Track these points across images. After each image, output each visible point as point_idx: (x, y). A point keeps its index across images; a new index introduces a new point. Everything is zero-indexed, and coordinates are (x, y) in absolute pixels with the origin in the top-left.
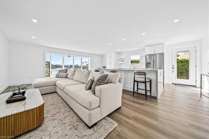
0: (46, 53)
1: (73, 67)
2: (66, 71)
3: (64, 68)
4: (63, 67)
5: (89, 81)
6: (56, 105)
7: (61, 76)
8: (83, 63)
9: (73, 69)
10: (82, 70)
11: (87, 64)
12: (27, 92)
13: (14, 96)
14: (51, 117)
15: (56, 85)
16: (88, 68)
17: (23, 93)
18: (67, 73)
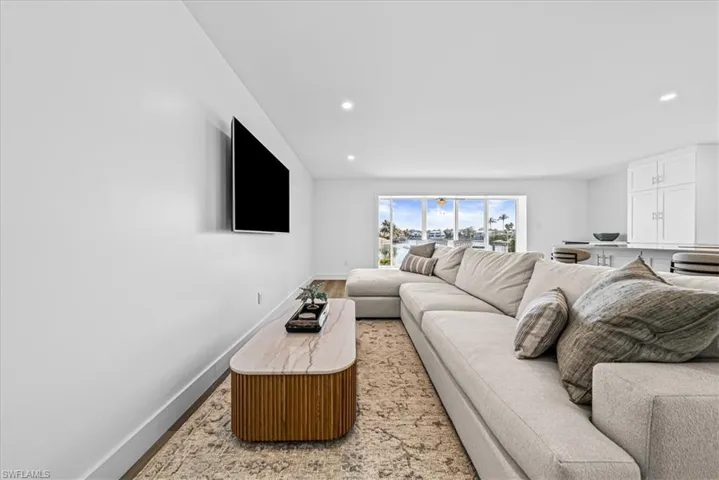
0: (380, 197)
1: (456, 238)
2: (429, 250)
3: (425, 240)
4: (425, 237)
5: (540, 316)
6: (395, 369)
7: (414, 266)
8: (491, 221)
9: (456, 243)
10: (489, 248)
11: (507, 226)
12: (327, 309)
13: (301, 316)
14: (376, 417)
15: (399, 296)
16: (514, 243)
17: (319, 310)
18: (435, 256)
